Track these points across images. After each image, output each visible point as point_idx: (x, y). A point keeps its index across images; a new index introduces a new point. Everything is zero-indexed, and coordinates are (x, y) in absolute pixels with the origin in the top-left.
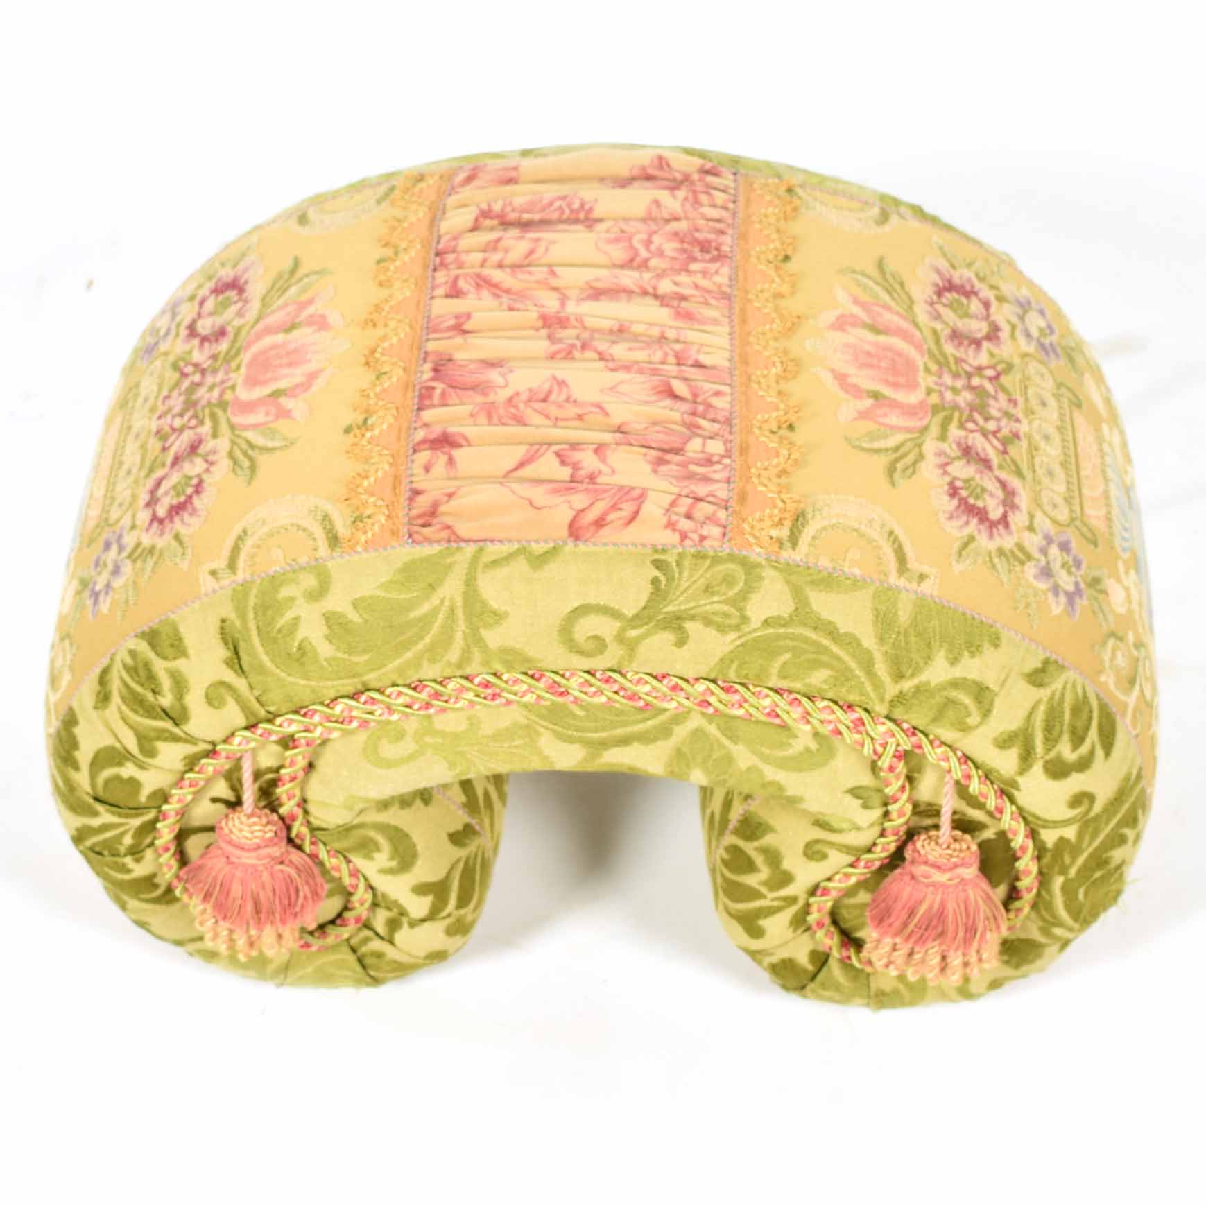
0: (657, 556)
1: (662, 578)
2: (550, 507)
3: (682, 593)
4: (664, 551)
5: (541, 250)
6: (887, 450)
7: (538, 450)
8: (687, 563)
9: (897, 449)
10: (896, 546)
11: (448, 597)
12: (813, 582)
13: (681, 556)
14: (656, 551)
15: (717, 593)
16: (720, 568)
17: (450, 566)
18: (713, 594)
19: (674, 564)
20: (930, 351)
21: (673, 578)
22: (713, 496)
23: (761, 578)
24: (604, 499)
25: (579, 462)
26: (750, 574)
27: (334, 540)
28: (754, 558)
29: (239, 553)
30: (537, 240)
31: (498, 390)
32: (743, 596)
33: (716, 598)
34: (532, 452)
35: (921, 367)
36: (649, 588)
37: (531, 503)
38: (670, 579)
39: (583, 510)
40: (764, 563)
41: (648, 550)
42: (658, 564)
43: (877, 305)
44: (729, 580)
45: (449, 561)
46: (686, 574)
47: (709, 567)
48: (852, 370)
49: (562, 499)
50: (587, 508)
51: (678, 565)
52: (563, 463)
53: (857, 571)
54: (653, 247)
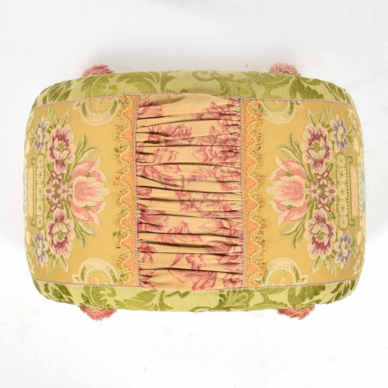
0: (220, 293)
1: (223, 300)
2: (186, 282)
3: (229, 303)
4: (223, 291)
5: (174, 157)
6: (293, 232)
7: (180, 257)
8: (230, 294)
9: (296, 230)
10: (296, 272)
11: (154, 303)
12: (269, 293)
13: (228, 292)
14: (220, 292)
15: (240, 301)
16: (241, 295)
17: (154, 295)
18: (238, 302)
19: (226, 295)
20: (307, 177)
21: (226, 299)
22: (238, 270)
23: (253, 295)
24: (203, 279)
25: (193, 262)
26: (250, 294)
27: (115, 280)
28: (251, 289)
29: (84, 275)
30: (172, 151)
31: (164, 228)
32: (248, 300)
33: (240, 303)
34: (178, 257)
35: (304, 185)
36: (218, 302)
37: (179, 280)
38: (225, 299)
39: (196, 283)
40: (254, 290)
41: (218, 291)
42: (221, 295)
43: (290, 161)
44: (244, 297)
45: (154, 294)
46: (230, 298)
47: (237, 295)
48: (282, 198)
49: (190, 279)
50: (198, 282)
51: (227, 295)
52: (189, 262)
53: (283, 285)
54: (213, 153)
